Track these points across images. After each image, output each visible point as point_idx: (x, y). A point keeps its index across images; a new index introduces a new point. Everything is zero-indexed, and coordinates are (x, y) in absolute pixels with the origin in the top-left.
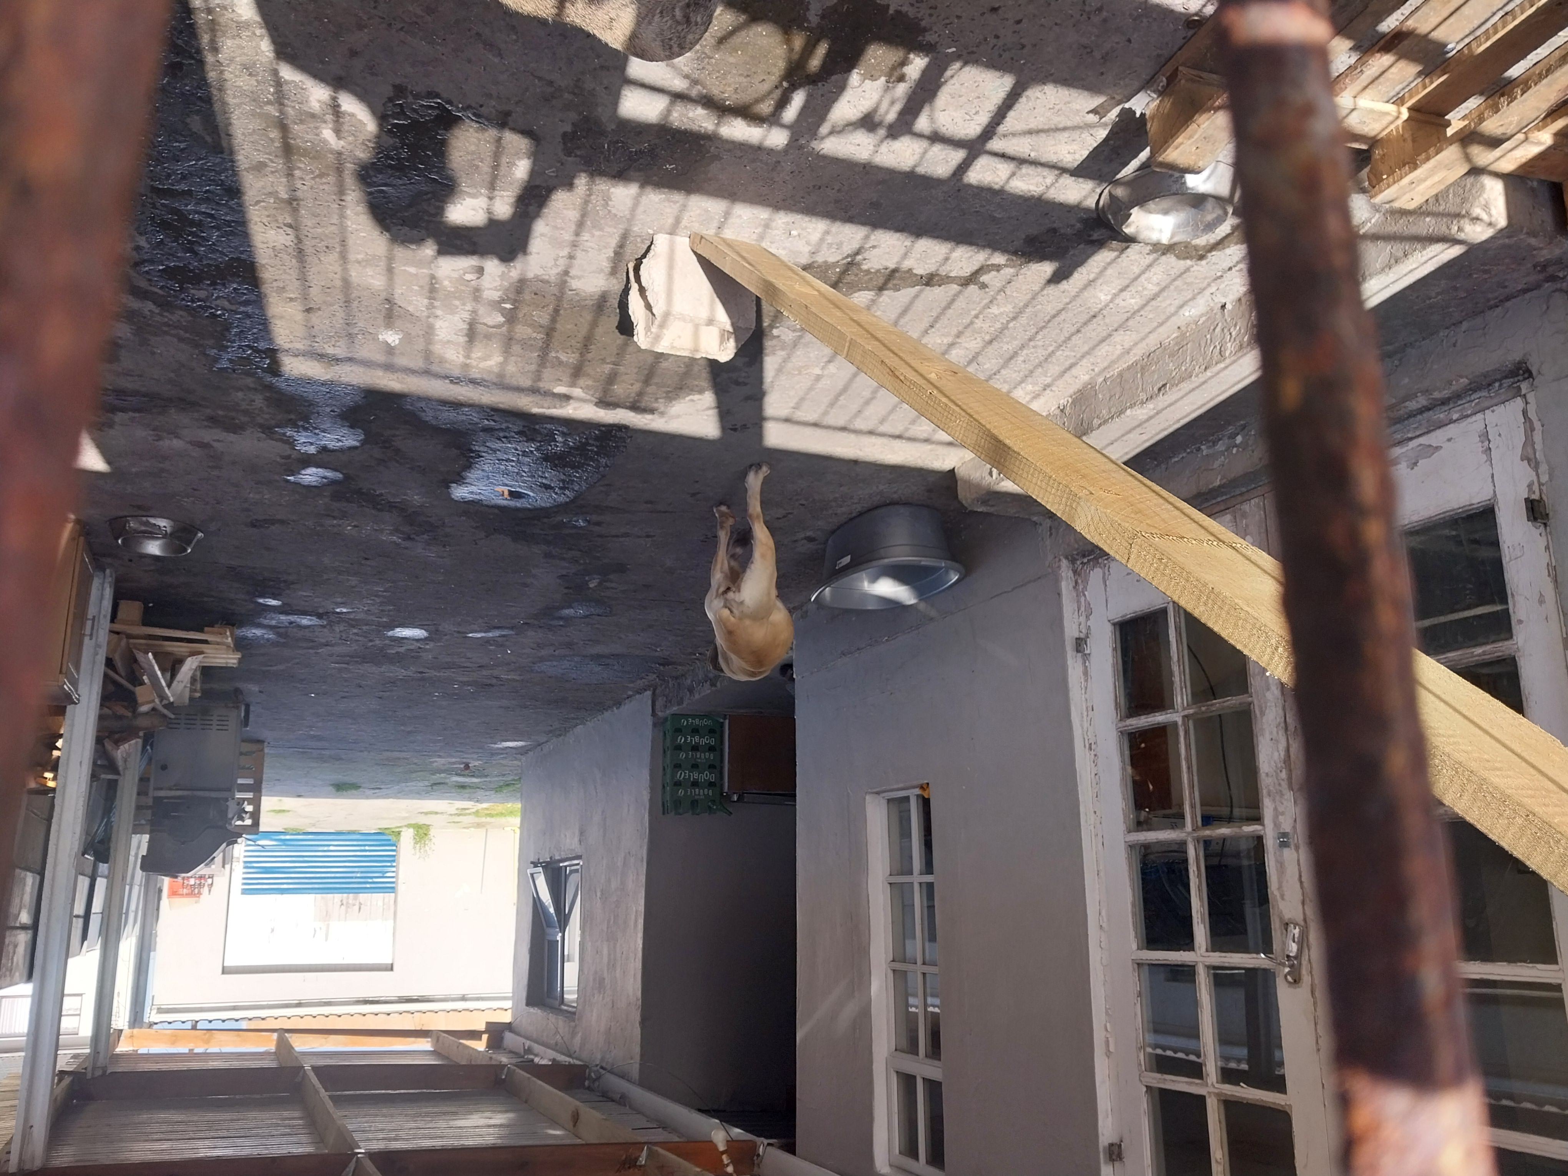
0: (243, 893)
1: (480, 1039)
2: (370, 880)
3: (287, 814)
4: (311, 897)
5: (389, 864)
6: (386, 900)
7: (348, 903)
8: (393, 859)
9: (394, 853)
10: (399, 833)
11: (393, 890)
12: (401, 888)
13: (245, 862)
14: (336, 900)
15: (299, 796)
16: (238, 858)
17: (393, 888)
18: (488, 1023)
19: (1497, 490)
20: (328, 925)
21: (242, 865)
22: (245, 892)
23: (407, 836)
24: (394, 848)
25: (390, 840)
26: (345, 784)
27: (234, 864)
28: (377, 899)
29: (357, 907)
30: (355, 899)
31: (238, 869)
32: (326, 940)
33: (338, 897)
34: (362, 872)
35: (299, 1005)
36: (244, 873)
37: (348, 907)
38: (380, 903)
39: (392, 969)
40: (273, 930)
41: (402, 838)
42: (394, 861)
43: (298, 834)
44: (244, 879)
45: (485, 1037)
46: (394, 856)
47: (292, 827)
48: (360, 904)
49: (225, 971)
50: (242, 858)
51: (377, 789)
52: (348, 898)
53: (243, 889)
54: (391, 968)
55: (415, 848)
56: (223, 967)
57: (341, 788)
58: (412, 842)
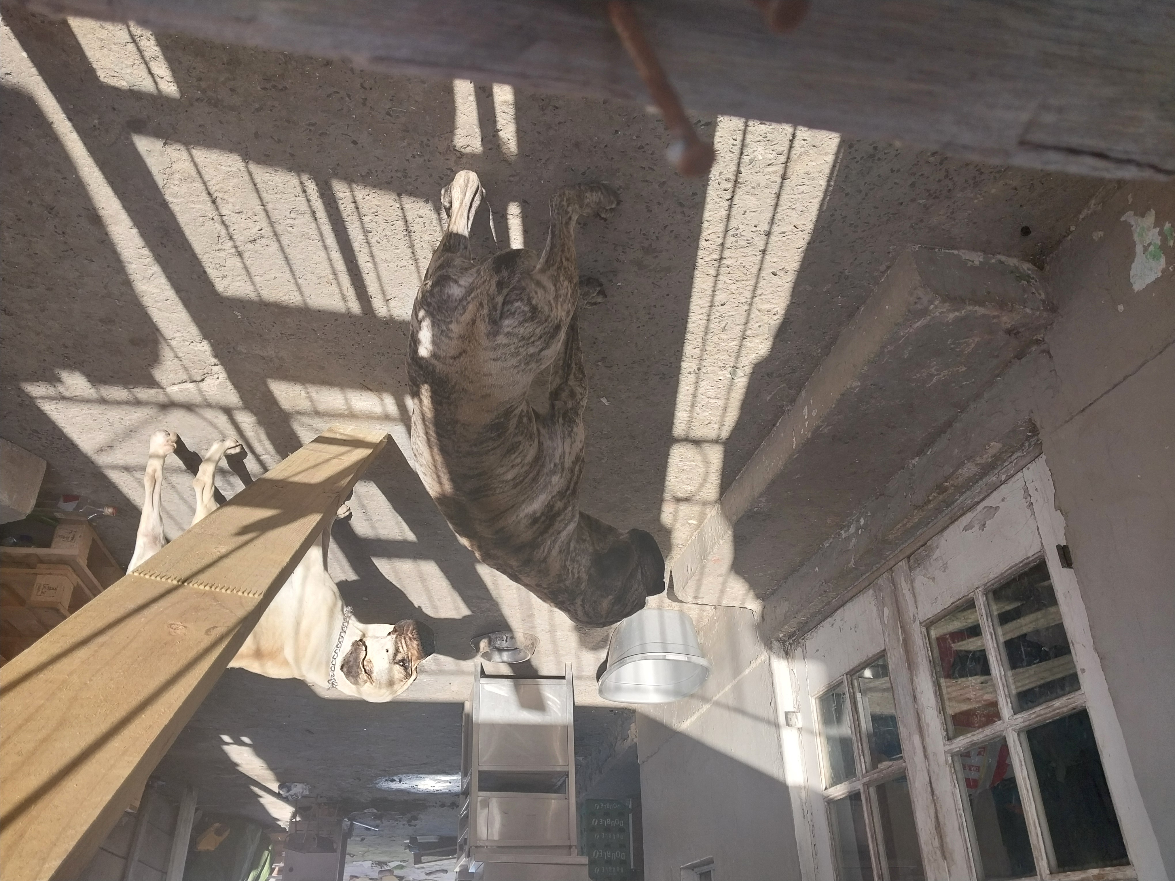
19: (1043, 541)
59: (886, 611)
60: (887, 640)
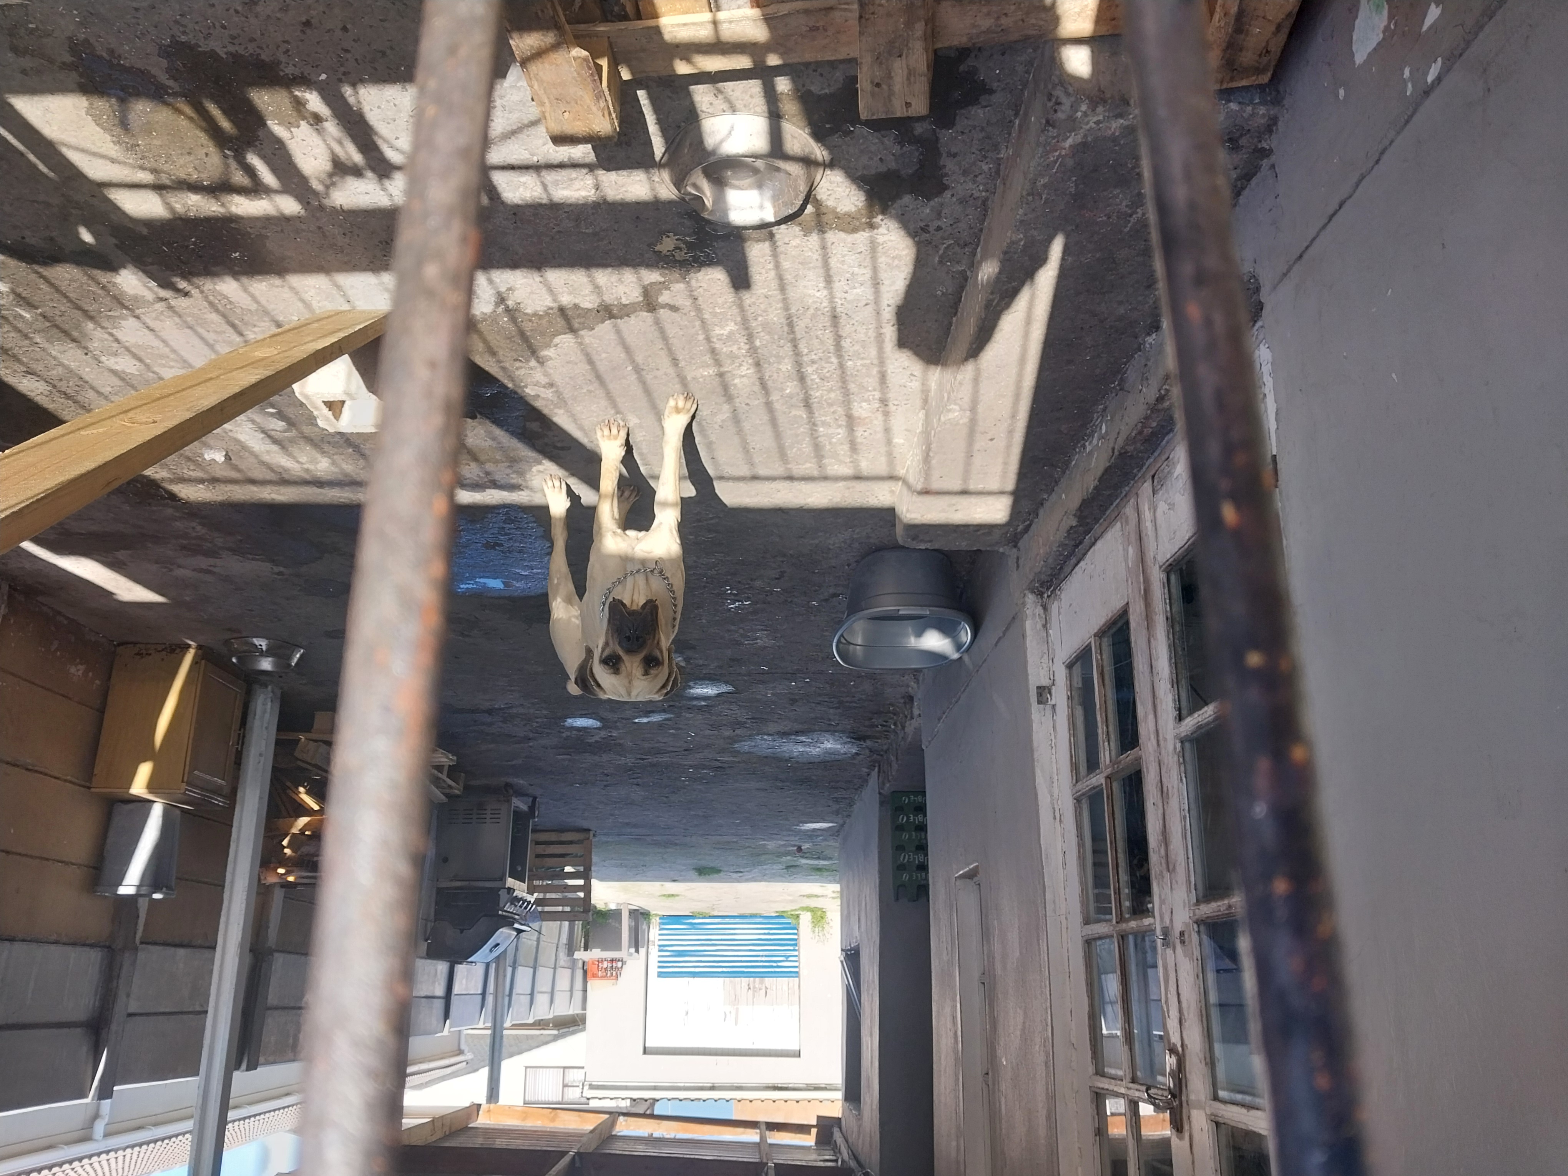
0: (659, 976)
1: (809, 1133)
2: (775, 964)
3: (677, 898)
4: (720, 981)
5: (792, 948)
6: (791, 985)
7: (754, 987)
8: (795, 943)
9: (795, 937)
10: (798, 916)
11: (796, 974)
12: (803, 972)
13: (660, 946)
14: (743, 984)
15: (674, 881)
16: (654, 942)
17: (797, 972)
18: (819, 1118)
20: (737, 1009)
21: (657, 948)
22: (660, 975)
23: (806, 919)
24: (795, 931)
25: (790, 923)
26: (705, 868)
27: (650, 947)
28: (782, 983)
29: (763, 992)
30: (761, 983)
31: (654, 951)
32: (736, 1024)
33: (745, 981)
34: (766, 956)
35: (713, 1088)
36: (659, 956)
37: (754, 991)
38: (785, 988)
39: (799, 1056)
40: (687, 1013)
41: (801, 921)
42: (796, 945)
43: (704, 918)
44: (659, 962)
45: (814, 1131)
46: (796, 940)
47: (698, 911)
48: (766, 988)
49: (645, 1051)
50: (656, 941)
51: (738, 873)
52: (754, 982)
53: (659, 972)
54: (797, 1054)
55: (814, 932)
56: (645, 1048)
57: (705, 872)
58: (811, 926)
59: (1131, 550)
60: (1130, 591)
